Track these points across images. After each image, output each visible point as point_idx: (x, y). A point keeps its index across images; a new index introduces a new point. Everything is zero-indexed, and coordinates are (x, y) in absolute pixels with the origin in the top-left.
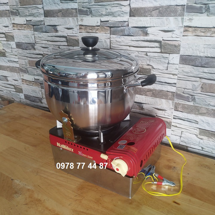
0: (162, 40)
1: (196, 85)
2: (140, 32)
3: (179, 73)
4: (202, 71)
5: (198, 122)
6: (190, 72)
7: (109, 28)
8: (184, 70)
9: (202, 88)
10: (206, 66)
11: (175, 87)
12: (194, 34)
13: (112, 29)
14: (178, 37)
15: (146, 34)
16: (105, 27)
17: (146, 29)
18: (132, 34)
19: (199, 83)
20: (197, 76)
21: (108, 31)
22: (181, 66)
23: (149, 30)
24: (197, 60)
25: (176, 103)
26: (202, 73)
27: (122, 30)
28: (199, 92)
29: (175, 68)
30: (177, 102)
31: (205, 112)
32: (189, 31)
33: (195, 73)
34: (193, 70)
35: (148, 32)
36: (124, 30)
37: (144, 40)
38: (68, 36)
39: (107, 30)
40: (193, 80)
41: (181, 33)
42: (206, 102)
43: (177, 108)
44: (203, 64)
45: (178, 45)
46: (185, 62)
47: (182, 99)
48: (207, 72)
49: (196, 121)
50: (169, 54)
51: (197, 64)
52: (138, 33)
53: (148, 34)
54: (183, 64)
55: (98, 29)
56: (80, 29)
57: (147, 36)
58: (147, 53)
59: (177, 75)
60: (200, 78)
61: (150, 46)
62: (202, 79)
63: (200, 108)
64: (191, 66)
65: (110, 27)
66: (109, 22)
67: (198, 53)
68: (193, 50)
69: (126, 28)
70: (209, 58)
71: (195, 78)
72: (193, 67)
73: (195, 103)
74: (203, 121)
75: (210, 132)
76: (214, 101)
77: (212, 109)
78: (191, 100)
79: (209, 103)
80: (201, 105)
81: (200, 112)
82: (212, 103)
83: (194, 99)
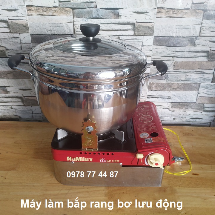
0: (135, 22)
1: (169, 64)
2: (111, 14)
3: (153, 54)
4: (174, 50)
5: (170, 97)
6: (163, 52)
7: (71, 10)
8: (158, 51)
9: (174, 66)
10: (178, 45)
11: (149, 68)
12: (167, 15)
13: (75, 11)
14: (151, 18)
15: (118, 16)
16: (66, 9)
17: (118, 11)
18: (101, 17)
19: (172, 61)
20: (170, 55)
21: (70, 13)
22: (155, 47)
23: (121, 12)
24: (170, 41)
25: (150, 83)
26: (174, 53)
27: (89, 11)
28: (172, 70)
29: (148, 49)
31: (176, 87)
32: (162, 12)
33: (168, 52)
34: (167, 50)
35: (120, 14)
36: (91, 12)
37: (115, 22)
38: (9, 19)
39: (68, 12)
40: (166, 60)
41: (155, 14)
43: (151, 88)
44: (175, 44)
45: (152, 26)
46: (159, 43)
48: (179, 50)
49: (168, 96)
50: (143, 36)
51: (170, 44)
52: (108, 16)
53: (120, 16)
54: (157, 45)
55: (55, 11)
56: (28, 10)
57: (119, 18)
58: (120, 36)
59: (151, 56)
60: (173, 57)
61: (122, 29)
62: (174, 58)
63: (173, 84)
64: (164, 46)
65: (73, 9)
66: (71, 2)
67: (171, 33)
68: (166, 31)
69: (94, 10)
70: (181, 38)
71: (168, 57)
72: (166, 47)
73: (168, 81)
74: (175, 96)
75: (181, 104)
76: (185, 76)
77: (183, 84)
78: (164, 79)
79: (180, 78)
80: (173, 81)
81: (173, 88)
82: (183, 79)
83: (168, 77)
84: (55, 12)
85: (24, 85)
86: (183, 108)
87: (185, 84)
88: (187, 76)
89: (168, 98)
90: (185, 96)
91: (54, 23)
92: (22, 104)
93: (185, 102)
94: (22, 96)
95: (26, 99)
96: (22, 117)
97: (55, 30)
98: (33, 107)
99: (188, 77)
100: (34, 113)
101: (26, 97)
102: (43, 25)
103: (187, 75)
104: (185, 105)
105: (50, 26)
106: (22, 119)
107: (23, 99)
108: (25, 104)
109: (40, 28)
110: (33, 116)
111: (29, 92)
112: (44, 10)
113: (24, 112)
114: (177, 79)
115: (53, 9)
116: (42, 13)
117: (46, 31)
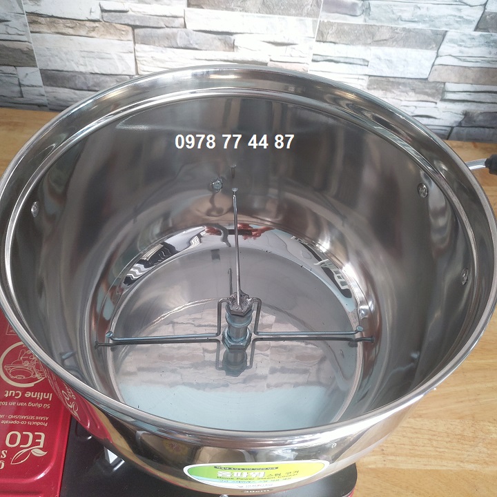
5: (368, 62)
25: (322, 23)
30: (326, 21)
31: (387, 36)
42: (393, 13)
43: (323, 36)
47: (339, 10)
49: (364, 60)
63: (379, 28)
73: (367, 19)
74: (380, 59)
75: (391, 79)
76: (412, 8)
77: (404, 29)
78: (359, 12)
79: (400, 14)
80: (381, 21)
81: (377, 38)
82: (406, 16)
83: (369, 8)
86: (395, 91)
87: (409, 31)
88: (419, 8)
89: (362, 63)
90: (405, 60)
93: (403, 76)
99: (419, 12)
103: (419, 5)
104: (399, 84)
114: (392, 16)
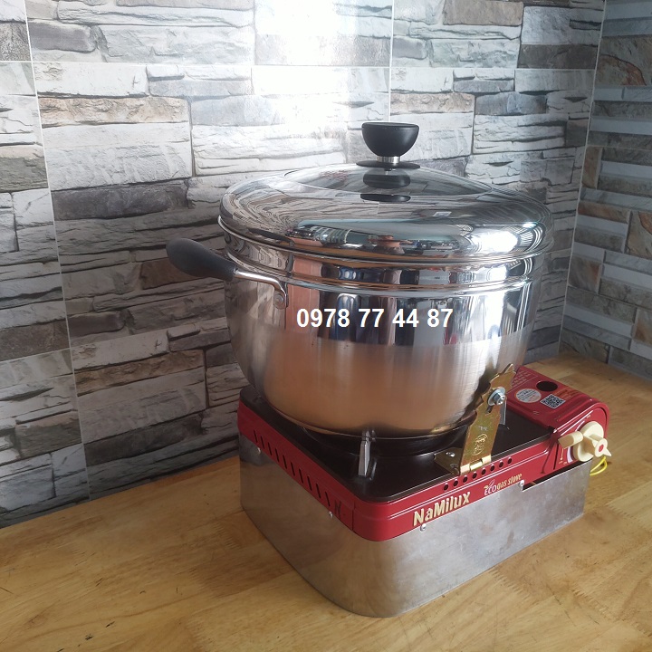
84: (136, 112)
85: (21, 379)
91: (133, 148)
92: (12, 455)
94: (12, 423)
95: (29, 430)
96: (9, 509)
97: (135, 169)
98: (55, 454)
100: (59, 477)
101: (28, 425)
102: (95, 156)
105: (121, 158)
106: (9, 515)
107: (18, 434)
108: (24, 451)
109: (87, 168)
110: (54, 488)
111: (43, 399)
112: (100, 107)
113: (18, 485)
115: (129, 102)
116: (94, 118)
117: (106, 175)
